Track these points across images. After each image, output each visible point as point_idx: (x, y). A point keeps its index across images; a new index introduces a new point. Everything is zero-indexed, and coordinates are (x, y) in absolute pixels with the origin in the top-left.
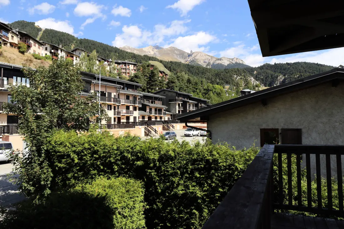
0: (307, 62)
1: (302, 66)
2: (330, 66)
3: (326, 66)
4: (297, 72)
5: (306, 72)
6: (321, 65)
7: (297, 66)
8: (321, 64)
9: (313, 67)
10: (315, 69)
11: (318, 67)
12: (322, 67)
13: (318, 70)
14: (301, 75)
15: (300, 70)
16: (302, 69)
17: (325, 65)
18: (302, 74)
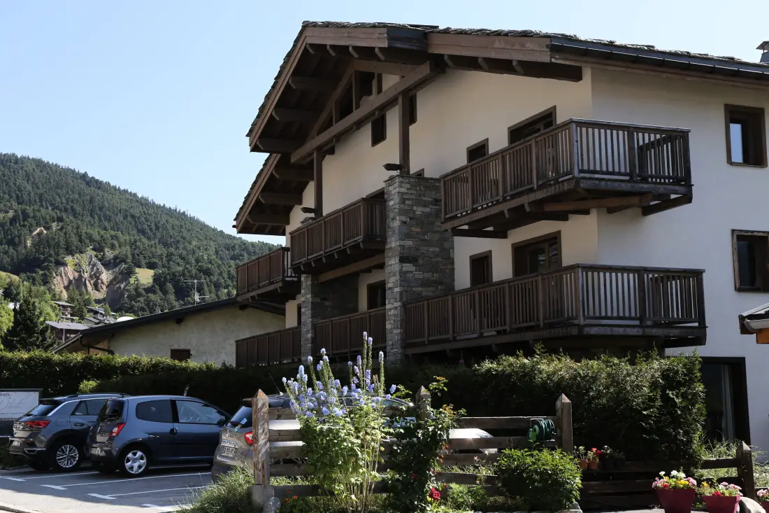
0: (45, 159)
1: (28, 177)
2: (126, 191)
3: (114, 188)
4: (7, 197)
5: (41, 200)
6: (98, 184)
7: (7, 172)
8: (97, 181)
9: (67, 184)
10: (77, 196)
11: (88, 190)
12: (99, 191)
13: (87, 203)
14: (24, 212)
15: (20, 190)
16: (29, 188)
17: (112, 184)
18: (29, 210)
